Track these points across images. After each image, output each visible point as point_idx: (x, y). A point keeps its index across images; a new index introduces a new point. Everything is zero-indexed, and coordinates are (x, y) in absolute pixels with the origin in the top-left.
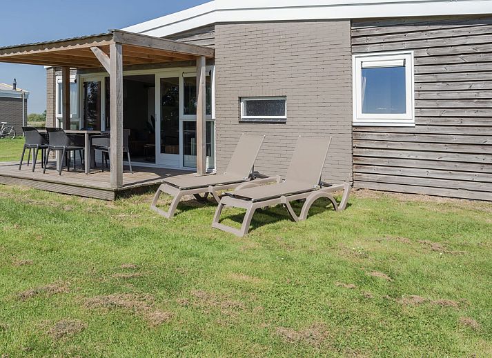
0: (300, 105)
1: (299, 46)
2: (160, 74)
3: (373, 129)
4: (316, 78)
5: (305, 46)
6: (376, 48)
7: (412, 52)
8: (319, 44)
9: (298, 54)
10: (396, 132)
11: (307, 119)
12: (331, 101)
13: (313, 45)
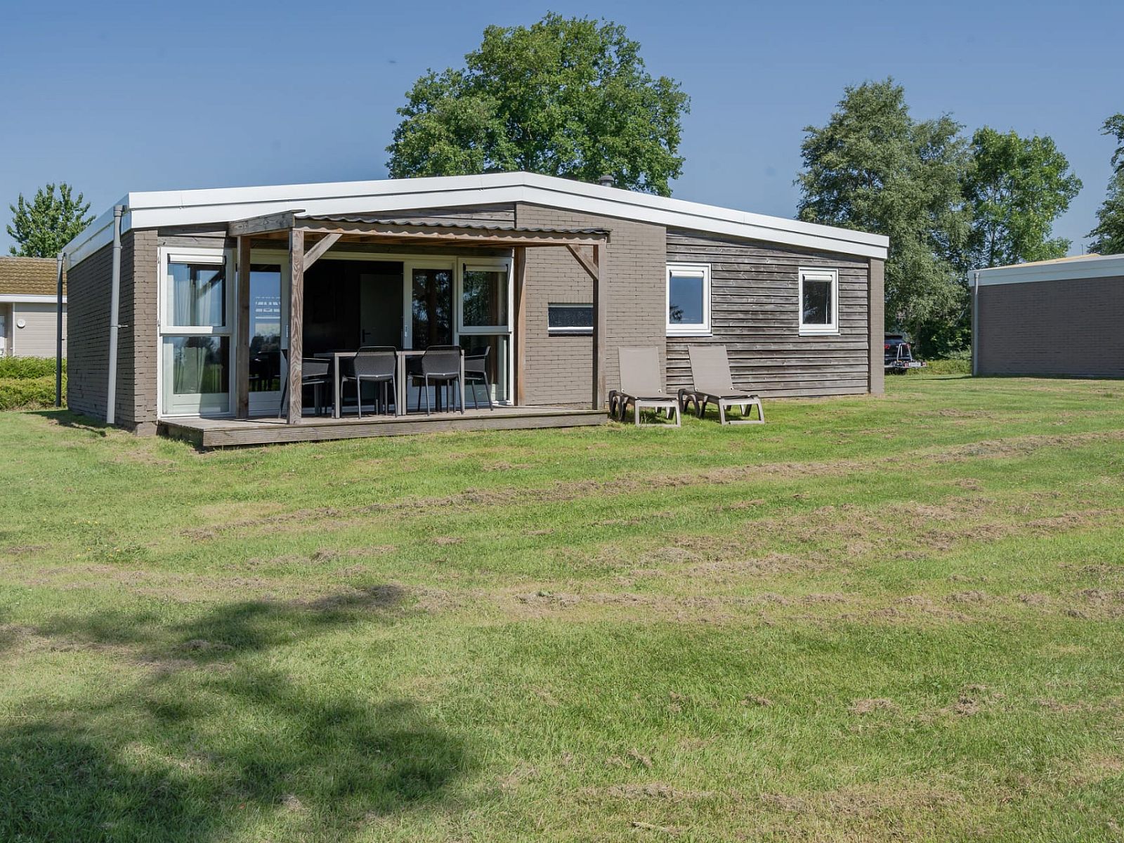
0: (619, 314)
1: (619, 247)
2: (412, 263)
3: (680, 340)
4: (636, 285)
5: (626, 247)
6: (683, 258)
7: (710, 265)
8: (638, 247)
9: (617, 255)
10: (699, 341)
11: (626, 331)
12: (649, 310)
13: (633, 247)
